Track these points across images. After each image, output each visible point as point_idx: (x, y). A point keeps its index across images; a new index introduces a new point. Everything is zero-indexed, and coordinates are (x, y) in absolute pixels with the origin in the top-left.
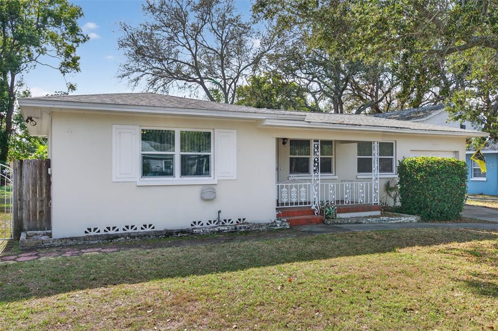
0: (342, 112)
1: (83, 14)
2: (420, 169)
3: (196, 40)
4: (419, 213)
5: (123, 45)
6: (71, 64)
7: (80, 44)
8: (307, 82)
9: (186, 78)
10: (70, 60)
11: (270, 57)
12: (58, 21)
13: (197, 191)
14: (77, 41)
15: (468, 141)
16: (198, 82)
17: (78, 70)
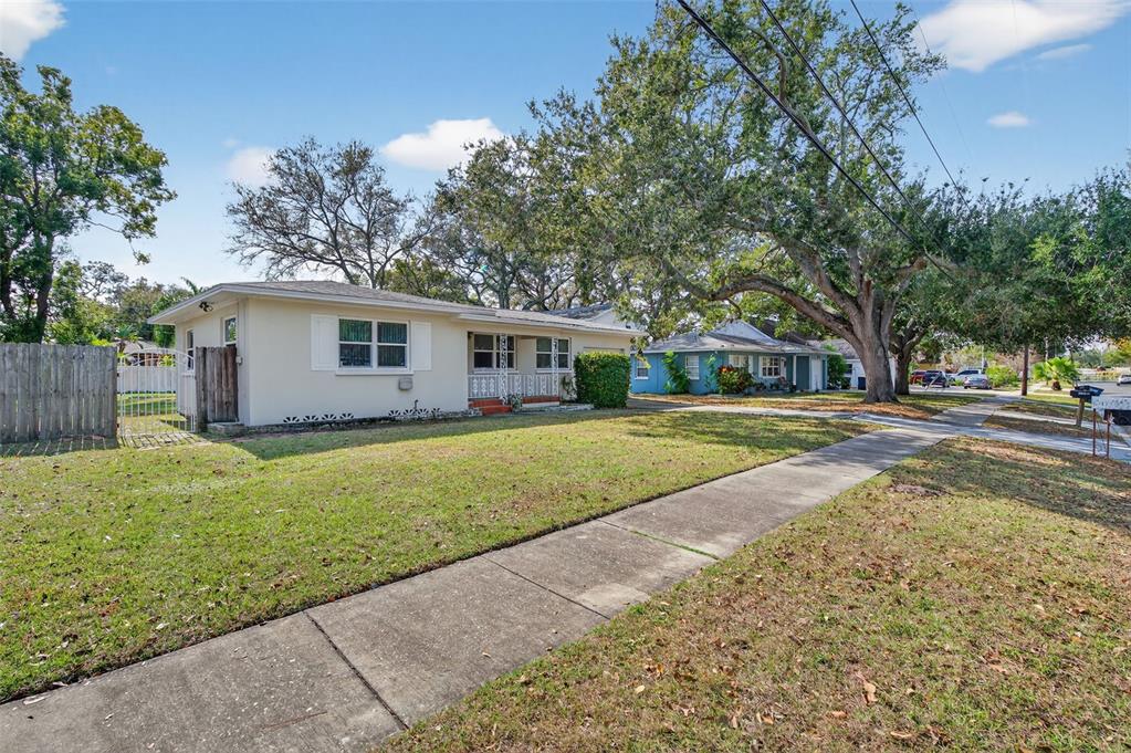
0: (508, 308)
1: (166, 162)
2: (592, 363)
3: (335, 213)
4: (592, 402)
5: (235, 211)
6: (141, 224)
7: (163, 202)
8: (467, 271)
9: (321, 258)
10: (140, 220)
11: (426, 240)
12: (131, 168)
13: (393, 383)
14: (158, 198)
15: (632, 341)
16: (337, 264)
17: (152, 234)
